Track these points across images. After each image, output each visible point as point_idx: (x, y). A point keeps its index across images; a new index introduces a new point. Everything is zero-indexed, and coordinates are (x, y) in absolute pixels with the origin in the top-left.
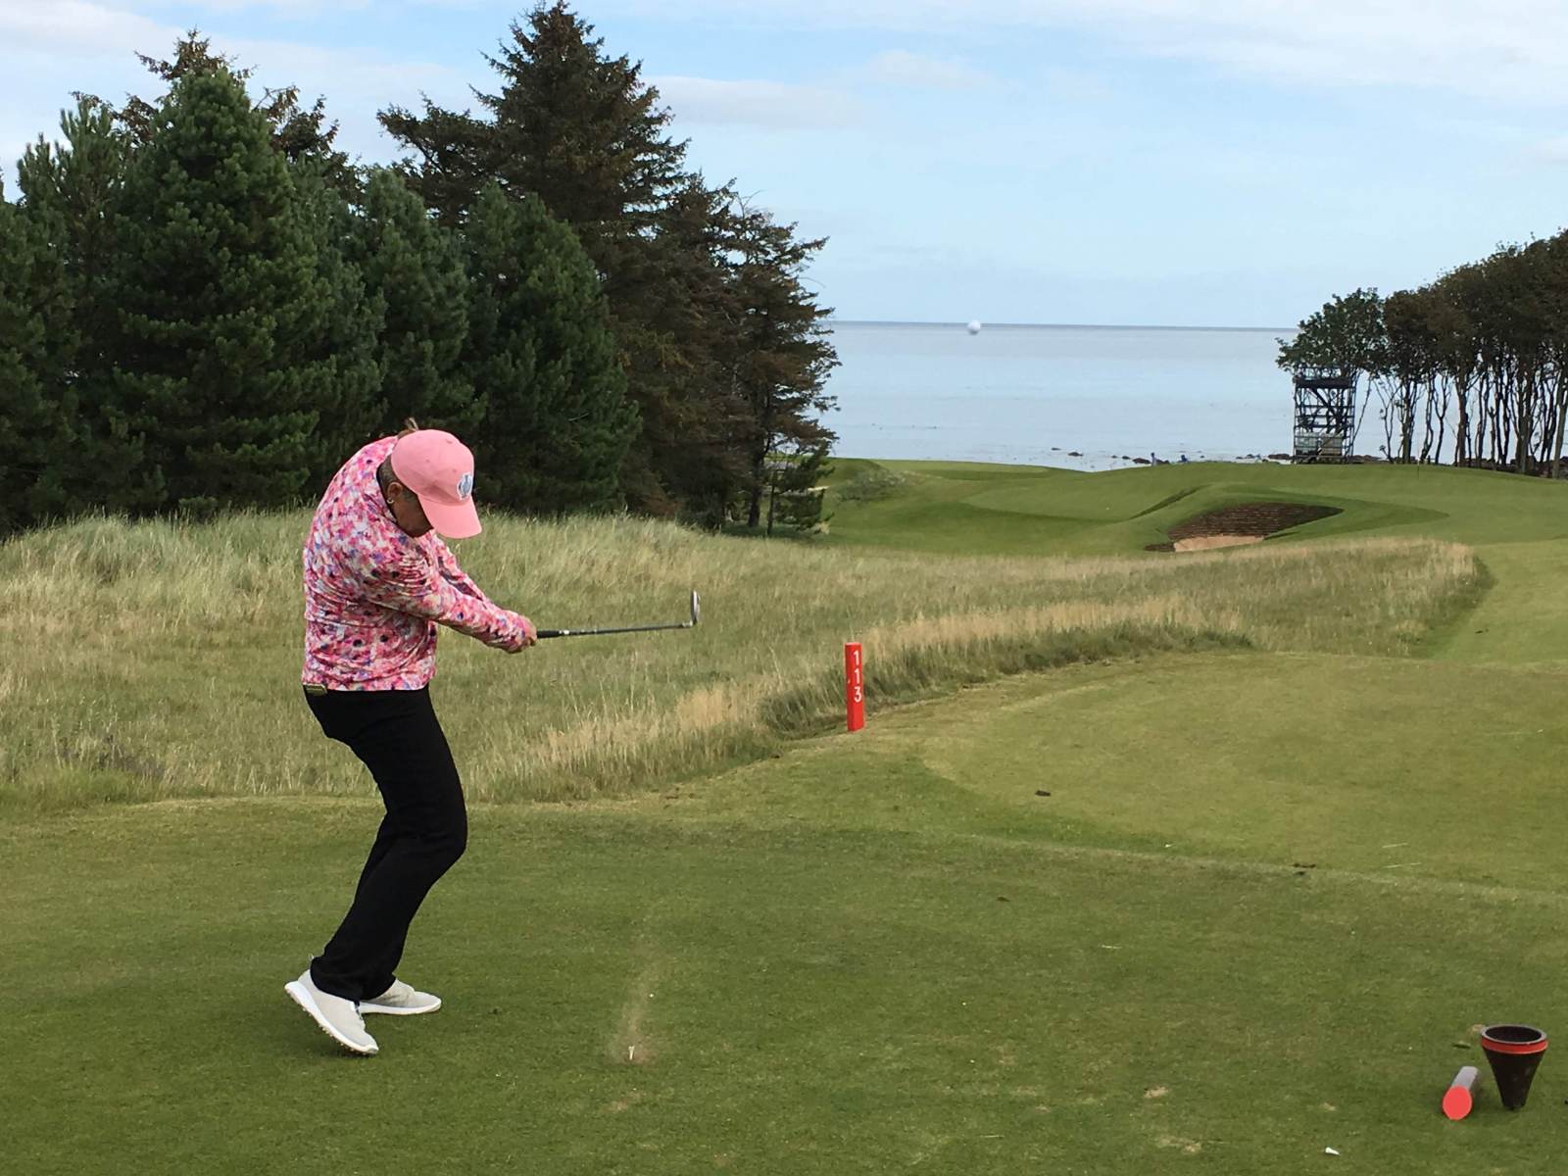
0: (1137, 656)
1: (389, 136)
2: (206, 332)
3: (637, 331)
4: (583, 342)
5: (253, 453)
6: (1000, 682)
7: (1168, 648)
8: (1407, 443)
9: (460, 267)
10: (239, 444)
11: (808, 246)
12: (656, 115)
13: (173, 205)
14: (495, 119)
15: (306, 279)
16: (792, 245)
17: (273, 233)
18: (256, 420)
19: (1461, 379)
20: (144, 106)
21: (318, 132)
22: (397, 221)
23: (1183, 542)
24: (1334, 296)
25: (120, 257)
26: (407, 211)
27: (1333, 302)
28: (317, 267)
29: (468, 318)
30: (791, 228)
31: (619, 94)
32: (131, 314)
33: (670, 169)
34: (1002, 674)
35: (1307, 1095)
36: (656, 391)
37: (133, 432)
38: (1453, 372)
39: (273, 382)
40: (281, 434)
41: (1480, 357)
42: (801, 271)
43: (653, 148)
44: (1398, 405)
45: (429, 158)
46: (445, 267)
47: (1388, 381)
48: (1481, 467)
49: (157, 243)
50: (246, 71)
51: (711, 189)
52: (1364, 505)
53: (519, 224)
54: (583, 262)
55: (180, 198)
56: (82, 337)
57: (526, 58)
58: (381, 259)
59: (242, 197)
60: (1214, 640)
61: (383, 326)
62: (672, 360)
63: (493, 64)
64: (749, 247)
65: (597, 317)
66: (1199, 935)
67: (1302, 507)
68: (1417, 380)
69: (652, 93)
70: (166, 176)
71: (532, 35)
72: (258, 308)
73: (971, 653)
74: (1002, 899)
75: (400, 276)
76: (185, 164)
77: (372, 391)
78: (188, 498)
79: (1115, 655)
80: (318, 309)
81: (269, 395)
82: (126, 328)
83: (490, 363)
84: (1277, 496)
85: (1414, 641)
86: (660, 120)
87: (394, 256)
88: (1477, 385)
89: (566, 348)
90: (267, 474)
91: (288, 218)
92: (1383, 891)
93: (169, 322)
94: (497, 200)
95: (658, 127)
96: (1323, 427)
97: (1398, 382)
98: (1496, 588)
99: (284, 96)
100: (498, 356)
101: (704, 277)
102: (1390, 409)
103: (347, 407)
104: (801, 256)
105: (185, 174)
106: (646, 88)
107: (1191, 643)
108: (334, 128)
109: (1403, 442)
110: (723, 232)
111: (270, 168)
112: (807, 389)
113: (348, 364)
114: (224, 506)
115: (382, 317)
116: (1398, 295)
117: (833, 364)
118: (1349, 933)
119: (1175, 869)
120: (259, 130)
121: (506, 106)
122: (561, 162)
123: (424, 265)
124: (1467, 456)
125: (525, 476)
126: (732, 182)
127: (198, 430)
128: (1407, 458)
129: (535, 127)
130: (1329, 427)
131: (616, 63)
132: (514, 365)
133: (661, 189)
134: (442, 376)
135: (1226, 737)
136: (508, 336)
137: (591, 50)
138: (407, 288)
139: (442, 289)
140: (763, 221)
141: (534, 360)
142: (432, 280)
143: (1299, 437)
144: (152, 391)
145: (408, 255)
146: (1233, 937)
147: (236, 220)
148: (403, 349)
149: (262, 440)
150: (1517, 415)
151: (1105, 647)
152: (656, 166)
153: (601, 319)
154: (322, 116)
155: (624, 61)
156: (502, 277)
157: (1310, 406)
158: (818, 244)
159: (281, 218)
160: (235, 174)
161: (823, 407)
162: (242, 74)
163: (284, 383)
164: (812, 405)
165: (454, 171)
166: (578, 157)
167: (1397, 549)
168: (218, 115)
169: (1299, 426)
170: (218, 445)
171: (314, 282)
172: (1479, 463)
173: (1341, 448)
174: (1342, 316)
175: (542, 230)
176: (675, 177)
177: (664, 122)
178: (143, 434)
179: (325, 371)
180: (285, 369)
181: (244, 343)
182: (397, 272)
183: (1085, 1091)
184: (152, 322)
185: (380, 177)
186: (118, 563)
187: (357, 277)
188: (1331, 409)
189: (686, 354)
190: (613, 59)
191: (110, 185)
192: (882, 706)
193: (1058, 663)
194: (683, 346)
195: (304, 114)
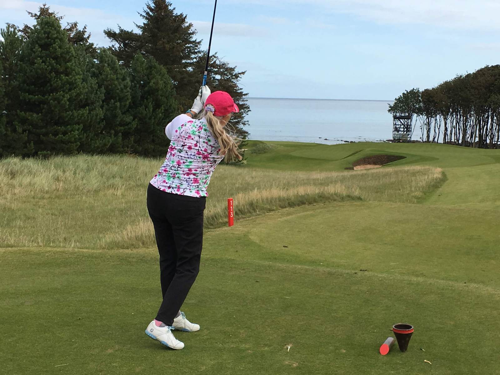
0: (325, 203)
1: (107, 38)
2: (47, 99)
3: (185, 100)
4: (167, 103)
5: (62, 137)
6: (279, 211)
7: (335, 200)
8: (428, 136)
9: (128, 79)
10: (58, 135)
11: (240, 74)
12: (191, 32)
13: (37, 59)
14: (141, 33)
15: (79, 83)
16: (235, 73)
17: (68, 68)
18: (63, 127)
19: (445, 117)
20: (29, 28)
21: (84, 36)
22: (109, 65)
23: (356, 167)
24: (406, 90)
25: (20, 75)
26: (112, 61)
27: (405, 92)
28: (82, 79)
29: (131, 95)
30: (235, 68)
31: (180, 26)
32: (23, 93)
33: (196, 49)
34: (280, 208)
35: (337, 346)
37: (24, 131)
38: (443, 114)
39: (68, 115)
40: (70, 132)
41: (451, 110)
42: (238, 81)
43: (191, 42)
44: (426, 125)
45: (120, 45)
46: (124, 79)
47: (423, 117)
48: (451, 144)
49: (31, 71)
50: (61, 17)
51: (210, 56)
52: (413, 156)
53: (147, 66)
54: (168, 78)
55: (39, 57)
56: (8, 101)
57: (151, 13)
58: (103, 76)
59: (58, 57)
60: (350, 198)
61: (104, 98)
63: (141, 16)
64: (222, 74)
65: (172, 95)
66: (317, 293)
67: (394, 156)
68: (431, 117)
69: (190, 25)
70: (34, 50)
71: (153, 7)
72: (63, 91)
73: (271, 202)
74: (257, 281)
76: (41, 46)
77: (100, 118)
78: (41, 151)
79: (317, 202)
80: (82, 92)
81: (67, 119)
82: (21, 98)
83: (138, 110)
84: (386, 153)
85: (418, 198)
86: (193, 33)
87: (107, 76)
88: (450, 119)
89: (162, 105)
90: (66, 144)
91: (73, 64)
92: (380, 279)
93: (35, 96)
94: (140, 58)
95: (192, 36)
96: (402, 131)
97: (426, 117)
98: (447, 181)
99: (74, 25)
100: (141, 107)
103: (92, 123)
104: (238, 77)
105: (40, 49)
106: (189, 23)
107: (343, 199)
108: (89, 35)
109: (427, 136)
110: (214, 69)
111: (67, 48)
112: (239, 119)
113: (92, 110)
114: (52, 154)
115: (103, 95)
116: (426, 90)
117: (249, 111)
118: (365, 293)
119: (315, 272)
120: (64, 36)
121: (145, 28)
122: (161, 46)
123: (117, 79)
124: (447, 141)
125: (149, 145)
126: (216, 53)
127: (44, 130)
128: (428, 141)
129: (154, 35)
130: (404, 131)
131: (179, 15)
132: (145, 110)
133: (193, 55)
134: (123, 114)
135: (348, 229)
136: (144, 101)
137: (171, 12)
138: (112, 86)
139: (122, 86)
140: (226, 66)
141: (152, 109)
142: (120, 84)
143: (394, 134)
144: (30, 118)
145: (112, 75)
146: (328, 294)
147: (57, 64)
148: (110, 105)
149: (65, 133)
150: (462, 128)
151: (315, 200)
152: (192, 48)
153: (173, 96)
154: (86, 32)
155: (181, 15)
156: (142, 82)
157: (398, 125)
158: (243, 73)
159: (71, 63)
160: (56, 49)
161: (244, 124)
162: (60, 18)
163: (71, 115)
164: (241, 124)
165: (128, 49)
166: (166, 45)
167: (419, 169)
168: (51, 30)
169: (394, 131)
170: (51, 135)
171: (81, 84)
172: (450, 143)
173: (407, 138)
174: (408, 96)
175: (155, 68)
176: (198, 52)
177: (194, 34)
178: (27, 132)
179: (85, 111)
180: (72, 111)
181: (59, 103)
182: (108, 81)
183: (266, 345)
184: (29, 96)
185: (104, 50)
186: (17, 172)
187: (95, 82)
188: (404, 125)
190: (178, 14)
191: (16, 52)
192: (241, 218)
193: (299, 205)
195: (80, 31)
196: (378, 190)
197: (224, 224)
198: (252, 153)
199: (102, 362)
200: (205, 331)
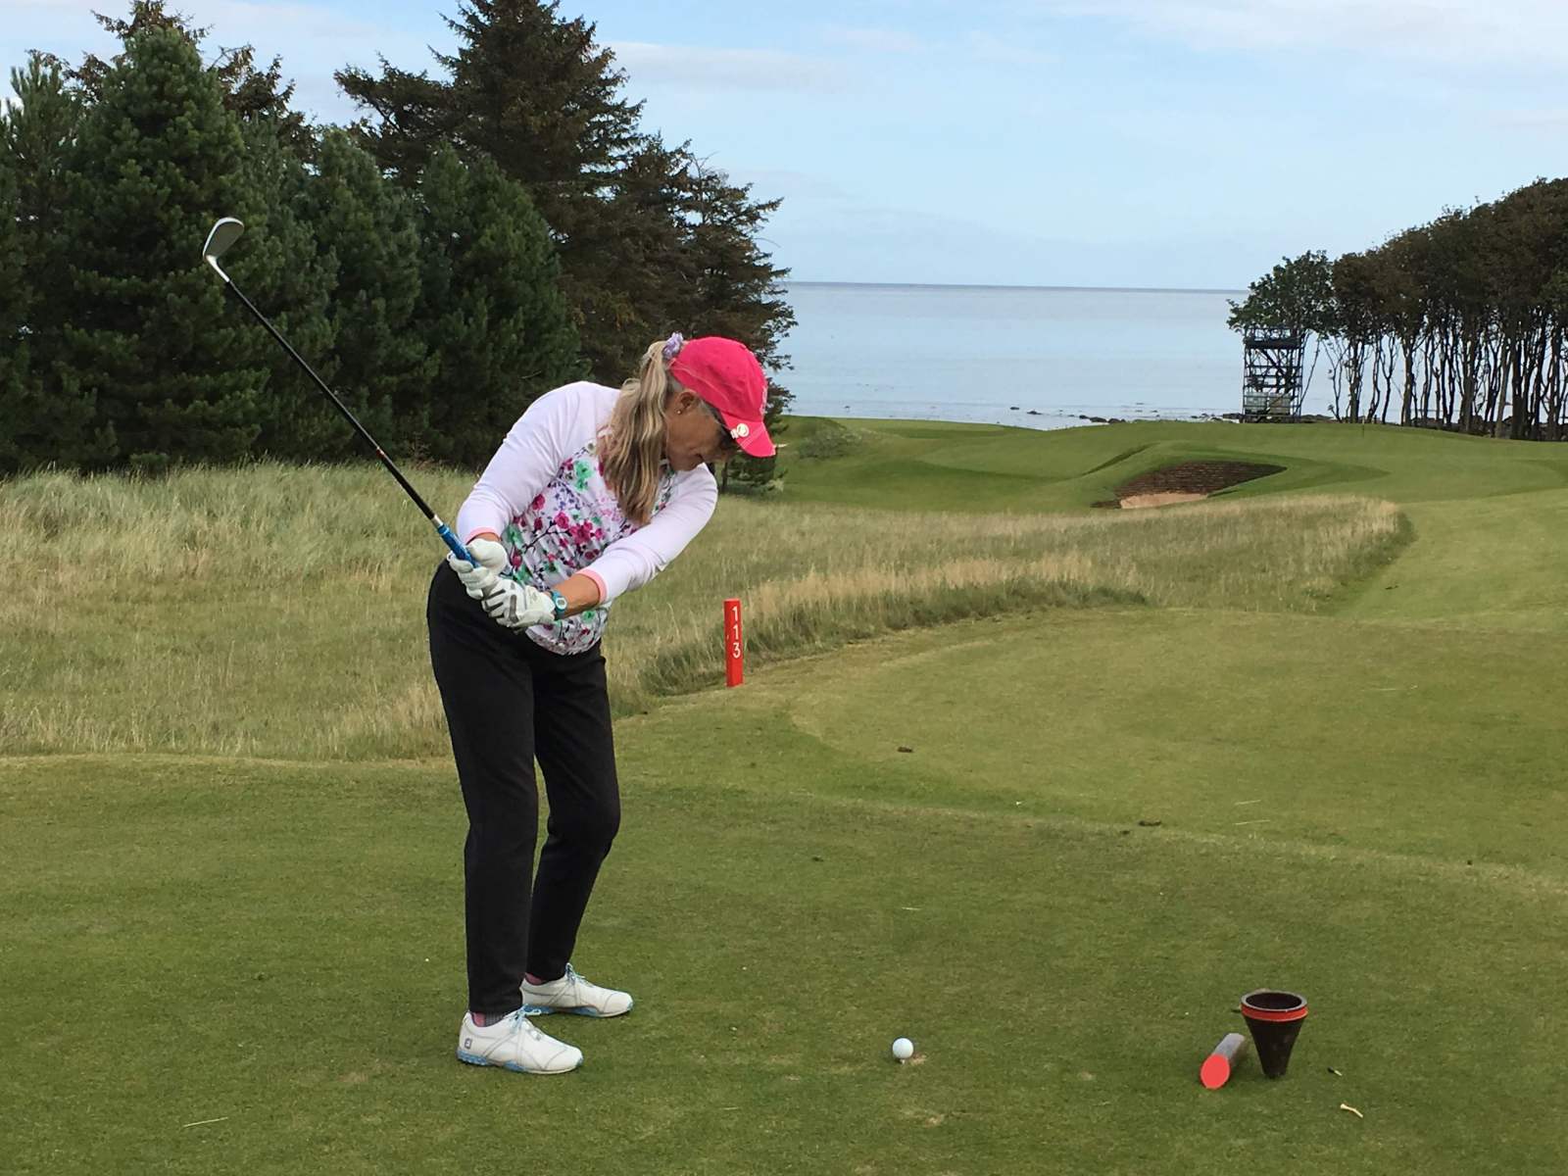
0: (1029, 612)
1: (346, 96)
2: (157, 288)
3: (591, 290)
4: (534, 301)
5: (204, 409)
6: (886, 638)
7: (1060, 604)
8: (1355, 403)
9: (412, 227)
10: (191, 400)
11: (762, 207)
12: (610, 76)
13: (125, 163)
14: (452, 80)
15: (257, 237)
16: (747, 206)
17: (223, 192)
18: (207, 376)
19: (1408, 341)
20: (101, 65)
21: (274, 92)
22: (350, 181)
23: (1129, 499)
24: (1284, 258)
25: (72, 213)
26: (360, 169)
27: (1283, 264)
28: (268, 226)
29: (420, 275)
30: (746, 189)
31: (573, 58)
32: (82, 271)
33: (625, 130)
34: (889, 630)
35: (1068, 1063)
36: (609, 349)
37: (85, 388)
38: (1400, 334)
39: (225, 338)
40: (231, 390)
41: (1426, 319)
42: (756, 231)
43: (609, 110)
44: (1346, 365)
45: (387, 119)
46: (398, 226)
47: (1337, 342)
48: (1427, 426)
49: (108, 200)
50: (202, 31)
51: (668, 150)
52: (1310, 463)
53: (471, 184)
54: (535, 221)
55: (131, 156)
56: (35, 293)
57: (483, 19)
58: (333, 217)
59: (193, 155)
60: (1109, 596)
61: (336, 284)
62: (625, 317)
63: (451, 26)
64: (706, 208)
65: (549, 276)
66: (1005, 896)
67: (1247, 465)
68: (1365, 342)
69: (607, 56)
70: (117, 133)
73: (860, 609)
74: (816, 859)
75: (352, 235)
76: (138, 122)
77: (325, 347)
78: (139, 453)
79: (1006, 611)
80: (269, 267)
81: (220, 351)
82: (76, 285)
83: (442, 321)
84: (1223, 455)
85: (1321, 597)
86: (615, 81)
87: (346, 215)
88: (1423, 346)
89: (518, 306)
90: (218, 431)
91: (238, 177)
92: (1203, 851)
93: (120, 279)
94: (449, 160)
95: (613, 88)
96: (1272, 386)
97: (1347, 342)
98: (1414, 545)
99: (240, 56)
100: (451, 314)
101: (658, 237)
102: (1338, 370)
104: (758, 217)
105: (136, 132)
106: (601, 49)
107: (1085, 599)
108: (290, 88)
109: (1351, 403)
110: (681, 193)
111: (220, 127)
112: (761, 348)
113: (300, 322)
114: (175, 462)
115: (334, 276)
116: (1346, 257)
117: (790, 324)
118: (1156, 894)
119: (999, 828)
120: (209, 89)
121: (463, 65)
122: (515, 122)
123: (377, 224)
124: (1413, 416)
125: (479, 434)
126: (687, 143)
127: (148, 386)
128: (1354, 417)
129: (491, 87)
130: (1278, 386)
131: (572, 24)
132: (466, 323)
133: (616, 150)
134: (395, 334)
135: (1101, 693)
136: (461, 294)
137: (547, 13)
138: (360, 247)
139: (394, 247)
140: (719, 182)
141: (486, 318)
142: (385, 240)
143: (1248, 397)
144: (103, 348)
145: (360, 214)
146: (1039, 897)
147: (188, 178)
148: (356, 308)
149: (213, 397)
150: (1462, 376)
151: (997, 603)
152: (611, 128)
153: (553, 279)
154: (279, 76)
155: (579, 23)
156: (455, 235)
157: (1261, 367)
158: (773, 205)
159: (231, 177)
160: (187, 133)
161: (776, 366)
162: (198, 33)
163: (235, 340)
165: (413, 131)
166: (532, 118)
167: (1327, 507)
168: (170, 73)
169: (1248, 386)
170: (170, 401)
171: (265, 241)
172: (1423, 423)
173: (1289, 407)
174: (1291, 278)
175: (495, 190)
176: (631, 138)
177: (619, 84)
178: (95, 390)
180: (235, 327)
181: (195, 301)
182: (350, 231)
183: (843, 1059)
184: (102, 279)
185: (335, 136)
186: (65, 517)
187: (309, 236)
188: (1279, 369)
189: (640, 312)
190: (569, 21)
191: (61, 143)
192: (765, 661)
193: (947, 620)
194: (637, 305)
195: (260, 74)
196: (1198, 573)
197: (712, 680)
198: (802, 457)
199: (331, 1112)
200: (654, 1014)
